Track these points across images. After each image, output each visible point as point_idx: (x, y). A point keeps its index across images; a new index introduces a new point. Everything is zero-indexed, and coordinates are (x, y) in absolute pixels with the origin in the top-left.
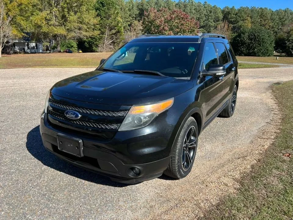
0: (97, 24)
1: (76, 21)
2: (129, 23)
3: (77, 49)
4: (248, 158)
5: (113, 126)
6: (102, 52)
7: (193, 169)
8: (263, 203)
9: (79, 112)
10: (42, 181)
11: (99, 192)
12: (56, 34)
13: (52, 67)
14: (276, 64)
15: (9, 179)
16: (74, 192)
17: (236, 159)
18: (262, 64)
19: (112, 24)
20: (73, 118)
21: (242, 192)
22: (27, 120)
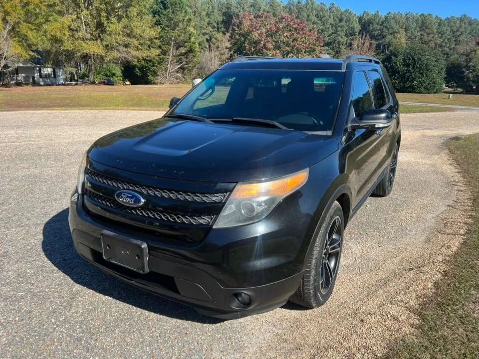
0: (156, 39)
1: (121, 33)
2: (207, 37)
3: (121, 78)
4: (426, 269)
5: (203, 219)
6: (163, 84)
7: (335, 290)
8: (463, 352)
9: (141, 194)
10: (73, 313)
11: (175, 333)
12: (87, 54)
13: (81, 108)
14: (449, 106)
15: (16, 309)
16: (131, 334)
17: (406, 270)
18: (427, 106)
19: (181, 37)
20: (131, 204)
21: (424, 333)
22: (44, 201)
